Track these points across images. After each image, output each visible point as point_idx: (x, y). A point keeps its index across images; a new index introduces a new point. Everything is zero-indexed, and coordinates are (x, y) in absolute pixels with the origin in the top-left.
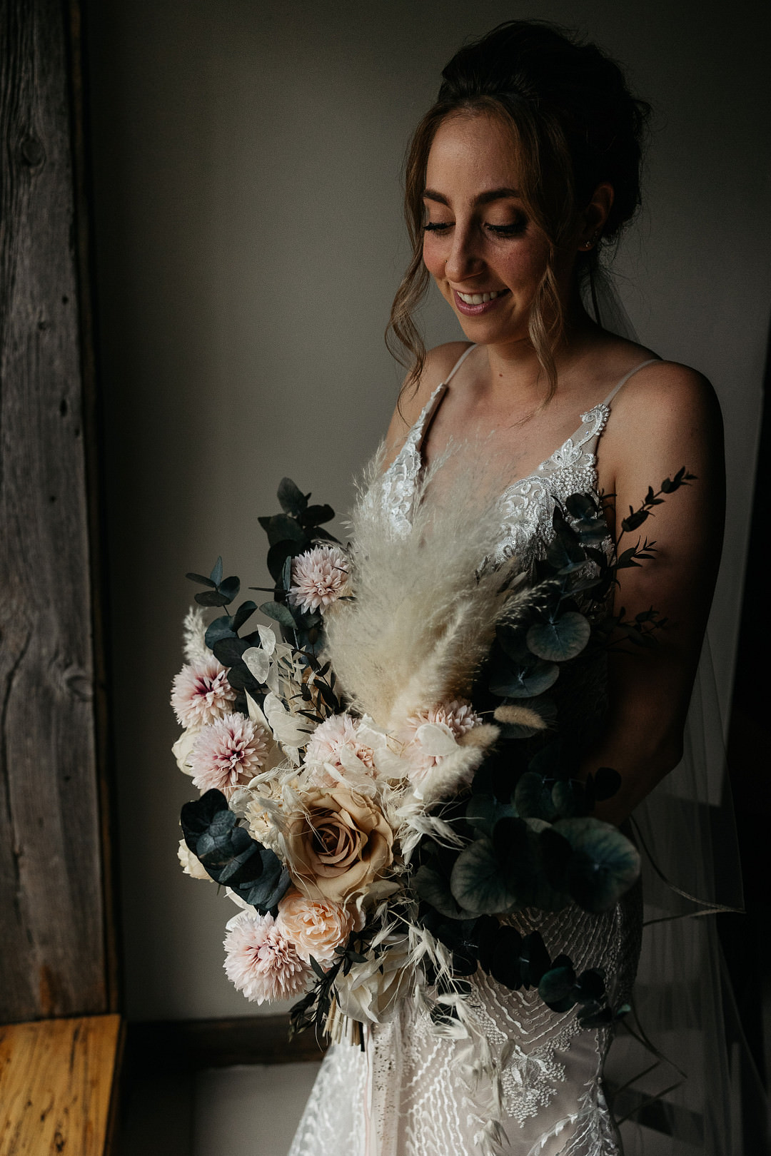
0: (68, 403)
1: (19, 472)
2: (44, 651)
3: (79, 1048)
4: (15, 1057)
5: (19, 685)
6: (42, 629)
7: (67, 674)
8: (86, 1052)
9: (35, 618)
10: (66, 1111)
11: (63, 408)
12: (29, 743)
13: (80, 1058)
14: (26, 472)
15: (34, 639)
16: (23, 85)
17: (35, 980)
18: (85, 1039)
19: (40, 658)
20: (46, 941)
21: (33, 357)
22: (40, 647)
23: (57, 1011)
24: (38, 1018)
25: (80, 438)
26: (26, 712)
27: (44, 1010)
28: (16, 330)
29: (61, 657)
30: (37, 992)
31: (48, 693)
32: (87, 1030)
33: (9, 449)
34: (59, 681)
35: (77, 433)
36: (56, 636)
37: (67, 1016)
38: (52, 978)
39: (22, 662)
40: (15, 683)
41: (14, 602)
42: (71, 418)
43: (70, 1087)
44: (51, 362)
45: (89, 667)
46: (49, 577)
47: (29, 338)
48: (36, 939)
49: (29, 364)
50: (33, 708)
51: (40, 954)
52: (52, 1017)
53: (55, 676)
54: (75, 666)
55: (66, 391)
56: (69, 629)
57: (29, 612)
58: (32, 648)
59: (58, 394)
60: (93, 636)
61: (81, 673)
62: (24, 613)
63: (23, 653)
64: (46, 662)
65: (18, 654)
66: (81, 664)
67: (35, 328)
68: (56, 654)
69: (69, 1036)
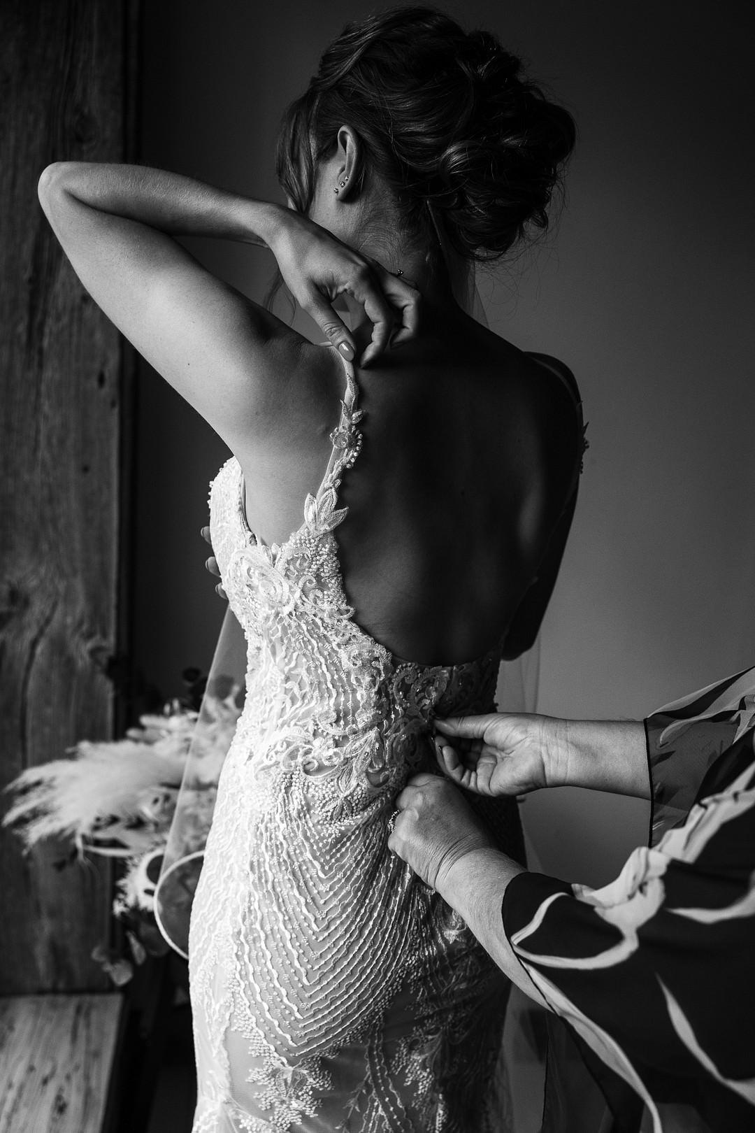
0: (107, 375)
1: (54, 441)
2: (69, 620)
3: (82, 1022)
4: (18, 1026)
5: (42, 653)
6: (69, 598)
7: (90, 645)
8: (88, 1026)
9: (62, 586)
10: (68, 1078)
11: (101, 380)
12: (49, 711)
13: (82, 1032)
14: (62, 442)
15: (60, 608)
16: (80, 65)
17: (41, 953)
18: (88, 1015)
19: (64, 626)
20: (54, 913)
21: (75, 328)
22: (65, 615)
23: (61, 985)
24: (41, 992)
25: (116, 410)
26: (48, 680)
27: (48, 984)
28: (60, 301)
29: (85, 627)
30: (41, 964)
31: (70, 662)
32: (90, 1007)
33: (46, 418)
34: (82, 651)
35: (113, 404)
36: (81, 606)
37: (71, 991)
38: (57, 952)
39: (48, 630)
40: (39, 650)
41: (43, 571)
42: (108, 390)
43: (72, 1056)
44: (92, 334)
45: (112, 639)
46: (78, 546)
47: (72, 310)
48: (44, 910)
49: (71, 335)
50: (55, 677)
51: (46, 927)
52: (55, 991)
53: (77, 646)
54: (98, 637)
55: (104, 364)
56: (95, 599)
57: (56, 581)
58: (57, 616)
59: (96, 366)
60: (118, 607)
61: (104, 644)
62: (52, 580)
63: (48, 621)
64: (69, 631)
65: (42, 622)
66: (105, 635)
67: (78, 301)
68: (80, 624)
69: (71, 1011)
